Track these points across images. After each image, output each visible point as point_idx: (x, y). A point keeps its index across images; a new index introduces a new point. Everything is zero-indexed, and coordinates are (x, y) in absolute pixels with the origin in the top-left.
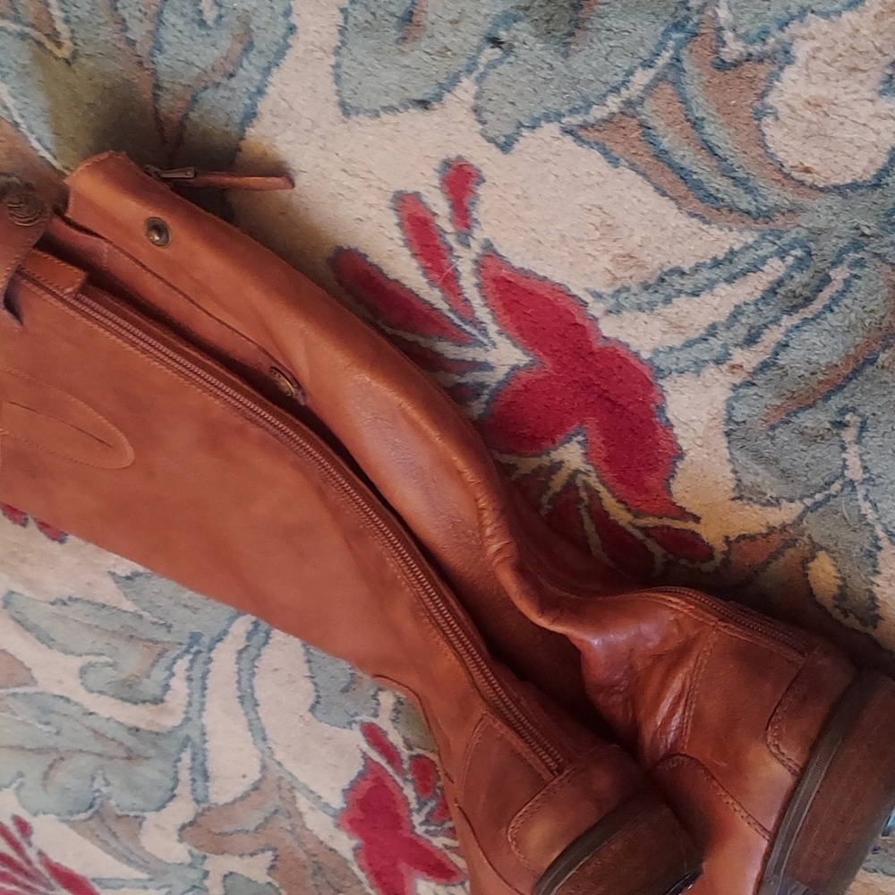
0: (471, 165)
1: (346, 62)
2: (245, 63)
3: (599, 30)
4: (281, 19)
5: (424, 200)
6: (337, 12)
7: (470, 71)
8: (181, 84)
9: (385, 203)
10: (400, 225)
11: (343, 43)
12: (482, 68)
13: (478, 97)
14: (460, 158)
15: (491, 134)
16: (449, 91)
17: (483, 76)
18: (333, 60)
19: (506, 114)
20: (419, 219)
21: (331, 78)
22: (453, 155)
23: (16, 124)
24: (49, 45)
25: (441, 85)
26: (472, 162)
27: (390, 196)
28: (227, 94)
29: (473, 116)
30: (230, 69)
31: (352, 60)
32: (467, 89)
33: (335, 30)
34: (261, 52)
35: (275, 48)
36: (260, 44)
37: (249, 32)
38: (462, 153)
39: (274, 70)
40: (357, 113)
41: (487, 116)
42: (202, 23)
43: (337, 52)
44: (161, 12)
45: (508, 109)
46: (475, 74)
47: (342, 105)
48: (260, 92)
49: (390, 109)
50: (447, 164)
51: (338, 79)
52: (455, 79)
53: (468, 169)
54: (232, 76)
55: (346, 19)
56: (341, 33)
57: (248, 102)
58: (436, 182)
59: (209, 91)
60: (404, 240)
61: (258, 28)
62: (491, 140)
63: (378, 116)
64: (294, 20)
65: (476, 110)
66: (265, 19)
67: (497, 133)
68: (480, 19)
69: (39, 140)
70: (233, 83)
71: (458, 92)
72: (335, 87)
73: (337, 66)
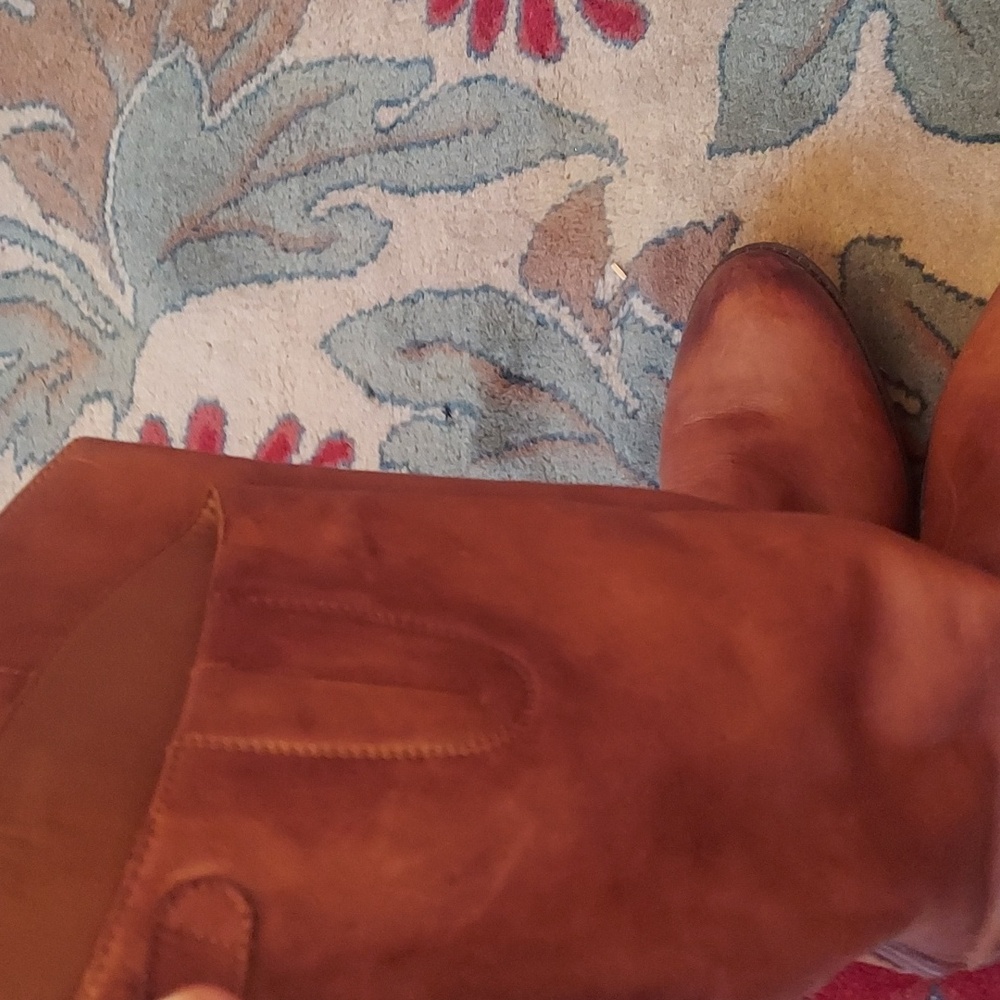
0: (353, 451)
1: (359, 323)
2: (303, 255)
3: (505, 470)
4: (353, 262)
5: (303, 436)
6: (387, 297)
7: (416, 408)
8: (251, 217)
9: (279, 411)
10: (271, 433)
11: (370, 313)
12: (424, 414)
13: (404, 424)
14: (352, 440)
15: (385, 449)
16: (393, 404)
17: (420, 418)
18: (352, 314)
19: (406, 450)
20: (285, 441)
21: (339, 320)
22: (351, 435)
23: (121, 111)
24: (205, 106)
25: (392, 395)
26: (356, 450)
27: (287, 412)
28: (271, 255)
29: (388, 430)
30: (290, 246)
31: (363, 327)
32: (404, 414)
33: (374, 302)
34: (320, 261)
35: (329, 269)
36: (325, 255)
37: (327, 245)
38: (358, 440)
39: (314, 278)
40: (328, 353)
41: (395, 439)
42: (308, 209)
43: (360, 313)
44: (292, 175)
45: (411, 450)
46: (417, 413)
47: (326, 339)
48: (290, 277)
49: (350, 373)
50: (342, 435)
51: (342, 324)
52: (403, 402)
53: (349, 451)
54: (286, 250)
55: (386, 306)
56: (375, 308)
57: (276, 273)
58: (323, 436)
59: (261, 240)
60: (261, 441)
61: (335, 250)
62: (382, 453)
63: (338, 367)
64: (359, 270)
65: (394, 430)
66: (345, 252)
67: (389, 452)
68: (455, 392)
69: (121, 134)
70: (282, 254)
71: (397, 409)
72: (335, 326)
73: (351, 319)
